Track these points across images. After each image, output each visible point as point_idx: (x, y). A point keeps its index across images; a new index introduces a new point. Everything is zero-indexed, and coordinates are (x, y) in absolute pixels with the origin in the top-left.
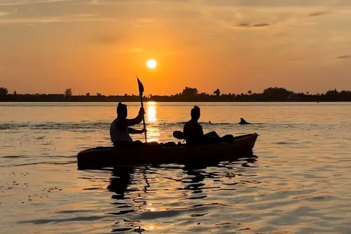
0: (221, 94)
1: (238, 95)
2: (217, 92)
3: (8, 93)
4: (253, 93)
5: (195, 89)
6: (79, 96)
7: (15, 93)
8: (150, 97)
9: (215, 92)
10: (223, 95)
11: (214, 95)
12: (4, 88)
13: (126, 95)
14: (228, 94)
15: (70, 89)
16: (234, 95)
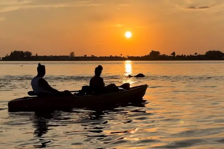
0: (176, 55)
1: (188, 56)
2: (174, 53)
3: (32, 55)
4: (198, 54)
5: (158, 51)
6: (80, 57)
7: (37, 55)
8: (127, 57)
9: (172, 54)
10: (178, 56)
11: (171, 55)
12: (29, 52)
13: (111, 56)
14: (181, 55)
15: (73, 52)
16: (185, 55)
